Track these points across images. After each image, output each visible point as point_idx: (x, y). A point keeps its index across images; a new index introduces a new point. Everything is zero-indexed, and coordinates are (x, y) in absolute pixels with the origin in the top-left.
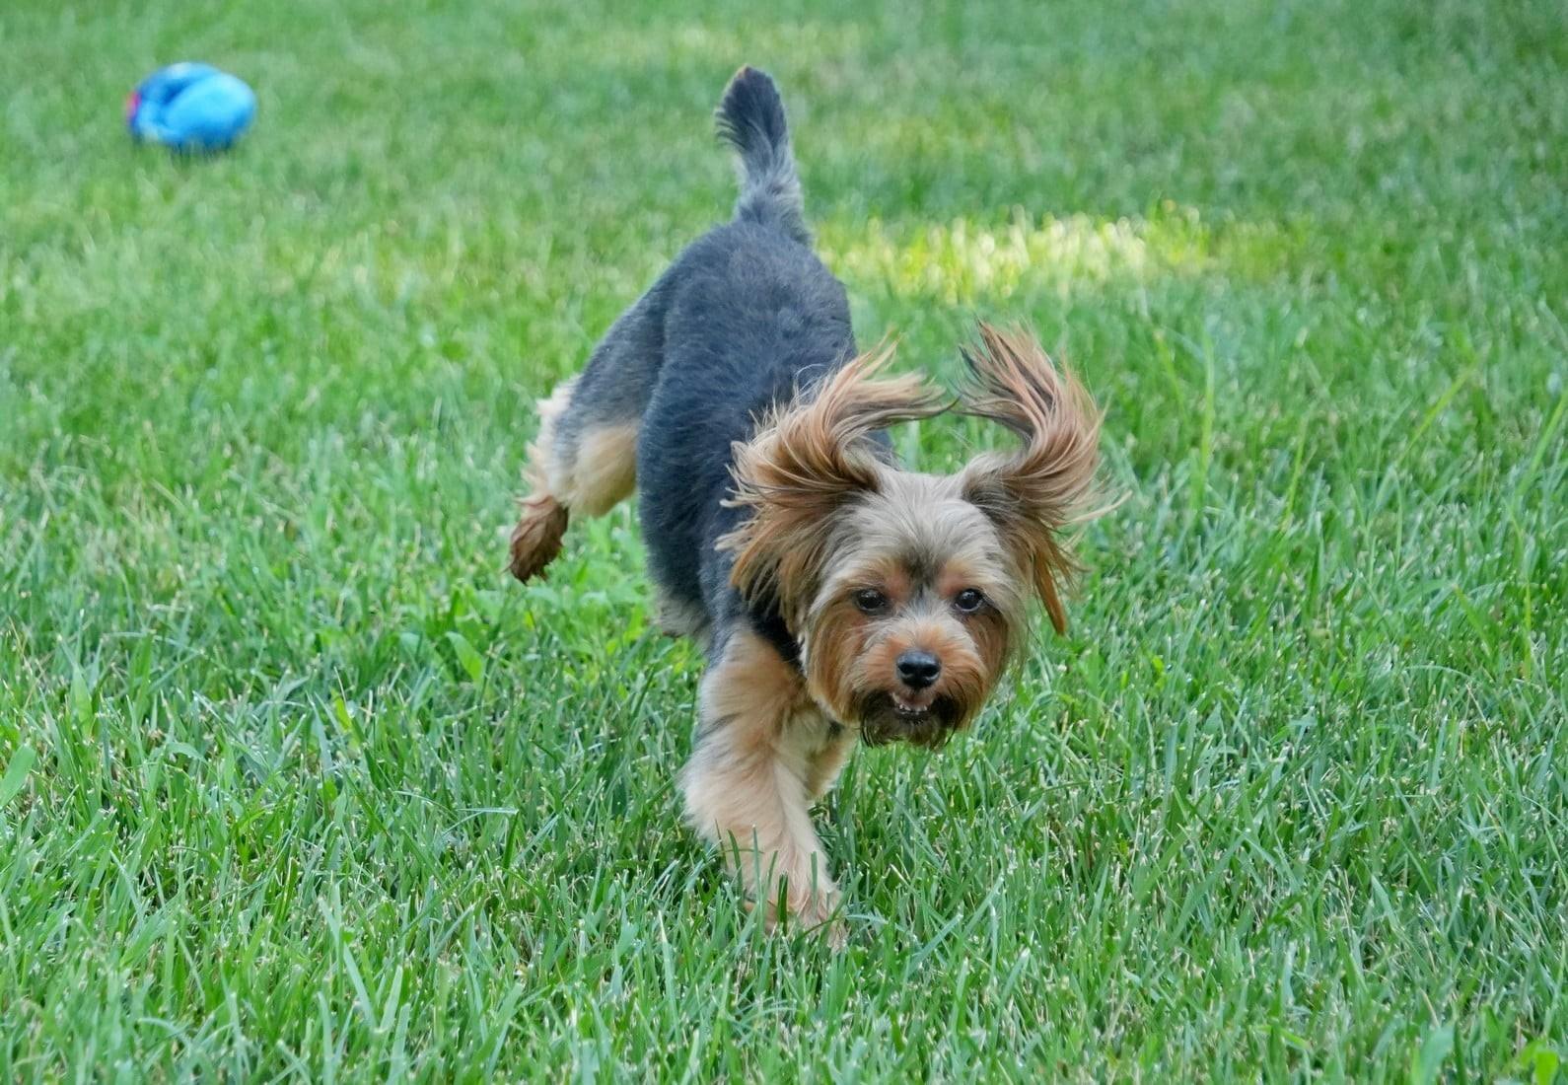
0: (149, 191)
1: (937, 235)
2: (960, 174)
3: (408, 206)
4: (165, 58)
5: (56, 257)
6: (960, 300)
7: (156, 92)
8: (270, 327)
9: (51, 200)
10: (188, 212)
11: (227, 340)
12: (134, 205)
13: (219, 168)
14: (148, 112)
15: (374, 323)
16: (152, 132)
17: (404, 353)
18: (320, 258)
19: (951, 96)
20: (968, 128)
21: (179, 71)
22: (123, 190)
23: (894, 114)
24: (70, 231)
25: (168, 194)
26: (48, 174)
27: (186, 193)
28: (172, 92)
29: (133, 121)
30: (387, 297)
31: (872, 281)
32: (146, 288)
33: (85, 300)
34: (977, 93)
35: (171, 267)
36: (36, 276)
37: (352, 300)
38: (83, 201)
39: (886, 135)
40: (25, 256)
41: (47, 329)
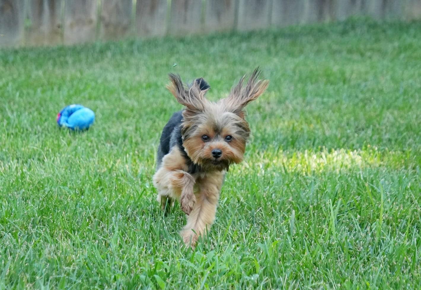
0: (64, 142)
1: (300, 154)
2: (306, 136)
3: (141, 146)
4: (68, 103)
5: (36, 162)
6: (306, 174)
7: (66, 113)
8: (100, 183)
9: (34, 145)
10: (76, 149)
11: (87, 186)
12: (59, 146)
13: (85, 135)
14: (63, 118)
15: (131, 181)
16: (64, 124)
17: (140, 190)
18: (115, 162)
19: (303, 113)
20: (309, 123)
21: (72, 106)
22: (56, 142)
23: (286, 118)
24: (40, 154)
25: (69, 143)
26: (34, 137)
27: (74, 143)
28: (70, 113)
29: (59, 121)
30: (135, 174)
31: (280, 168)
32: (63, 171)
33: (45, 175)
34: (311, 112)
35: (70, 165)
36: (30, 168)
37: (125, 175)
38: (44, 145)
39: (284, 124)
40: (26, 162)
41: (33, 185)
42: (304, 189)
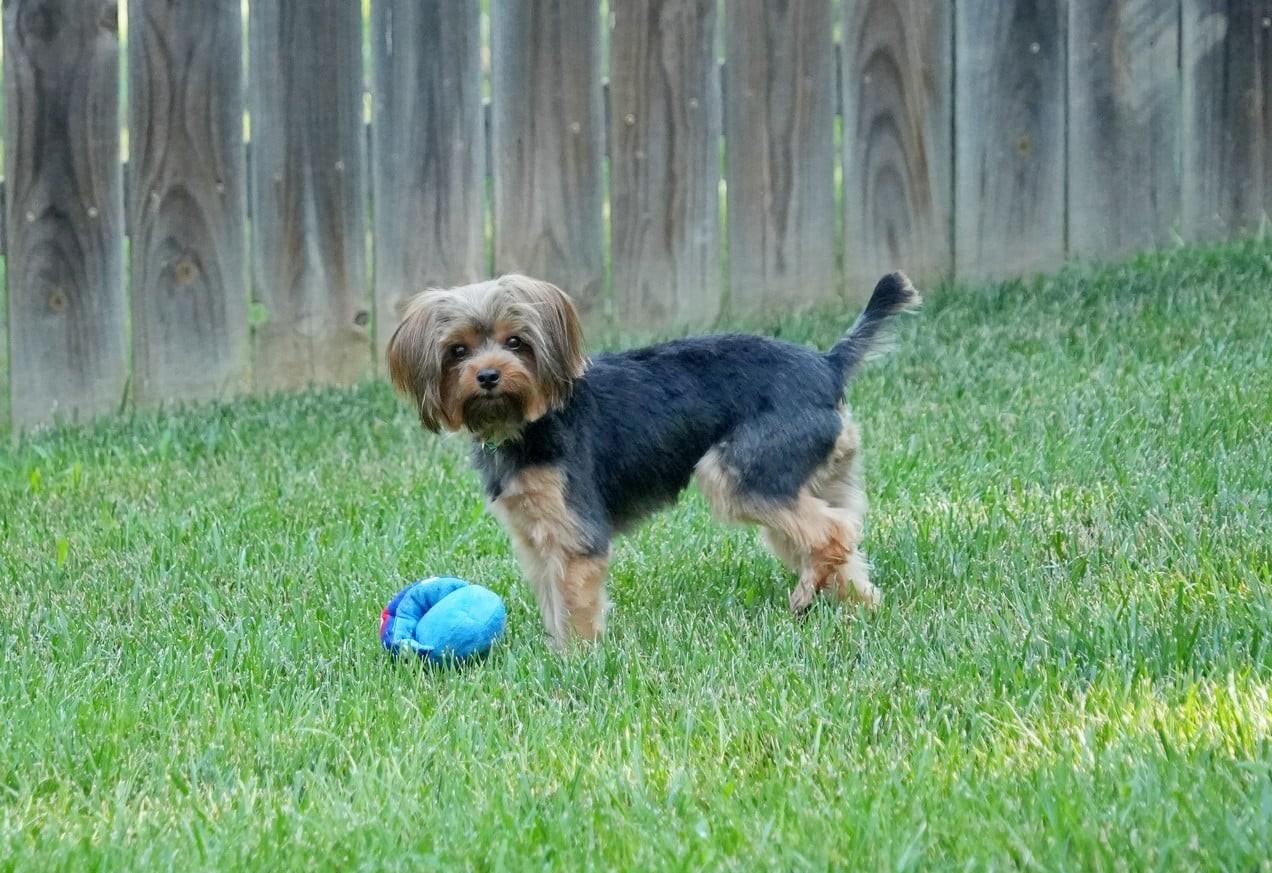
0: (409, 703)
1: (1212, 690)
2: (1227, 624)
3: (669, 698)
4: (411, 569)
5: (320, 777)
6: (1239, 754)
7: (407, 604)
8: (543, 833)
9: (312, 723)
10: (450, 726)
11: (501, 847)
12: (394, 717)
13: (477, 675)
14: (400, 625)
15: (645, 820)
16: (407, 645)
17: (681, 850)
18: (588, 760)
19: (1209, 545)
20: (1231, 582)
21: (428, 583)
22: (383, 707)
23: (1153, 568)
24: (332, 752)
25: (427, 707)
26: (306, 697)
27: (444, 705)
28: (424, 606)
29: (386, 635)
30: (659, 795)
31: (1148, 739)
32: (413, 803)
33: (356, 821)
34: (1235, 542)
35: (436, 779)
36: (302, 801)
37: (623, 798)
38: (344, 719)
39: (1147, 590)
40: (291, 782)
41: (319, 855)
42: (1236, 807)
